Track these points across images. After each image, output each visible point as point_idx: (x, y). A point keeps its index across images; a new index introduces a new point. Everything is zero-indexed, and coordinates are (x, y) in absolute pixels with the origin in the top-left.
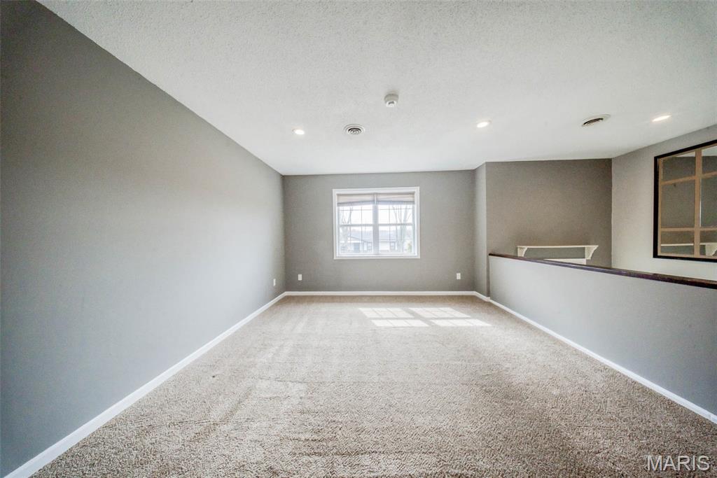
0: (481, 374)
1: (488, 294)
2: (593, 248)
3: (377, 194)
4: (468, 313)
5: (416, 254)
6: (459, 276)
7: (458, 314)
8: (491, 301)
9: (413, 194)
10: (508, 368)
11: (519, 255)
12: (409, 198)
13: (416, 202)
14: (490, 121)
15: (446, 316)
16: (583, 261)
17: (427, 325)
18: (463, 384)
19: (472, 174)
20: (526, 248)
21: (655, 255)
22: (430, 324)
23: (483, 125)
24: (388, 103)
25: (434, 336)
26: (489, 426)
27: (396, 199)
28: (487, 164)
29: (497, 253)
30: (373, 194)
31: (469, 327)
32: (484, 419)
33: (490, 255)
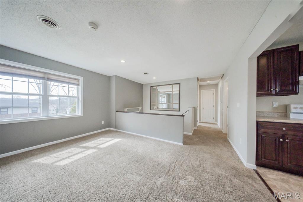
0: (131, 157)
1: (116, 128)
2: (140, 108)
3: (48, 74)
4: (112, 137)
5: (80, 114)
6: (103, 122)
7: (108, 139)
8: (117, 130)
9: (78, 80)
10: (136, 151)
11: (125, 111)
12: (76, 82)
13: (80, 85)
14: (126, 62)
15: (104, 142)
16: (138, 112)
17: (97, 150)
18: (128, 165)
19: (109, 78)
20: (127, 108)
21: (151, 110)
22: (98, 149)
23: (123, 61)
24: (91, 27)
25: (104, 153)
26: (144, 172)
27: (66, 81)
28: (116, 76)
29: (118, 111)
30: (44, 73)
31: (116, 142)
32: (141, 171)
33: (117, 112)
